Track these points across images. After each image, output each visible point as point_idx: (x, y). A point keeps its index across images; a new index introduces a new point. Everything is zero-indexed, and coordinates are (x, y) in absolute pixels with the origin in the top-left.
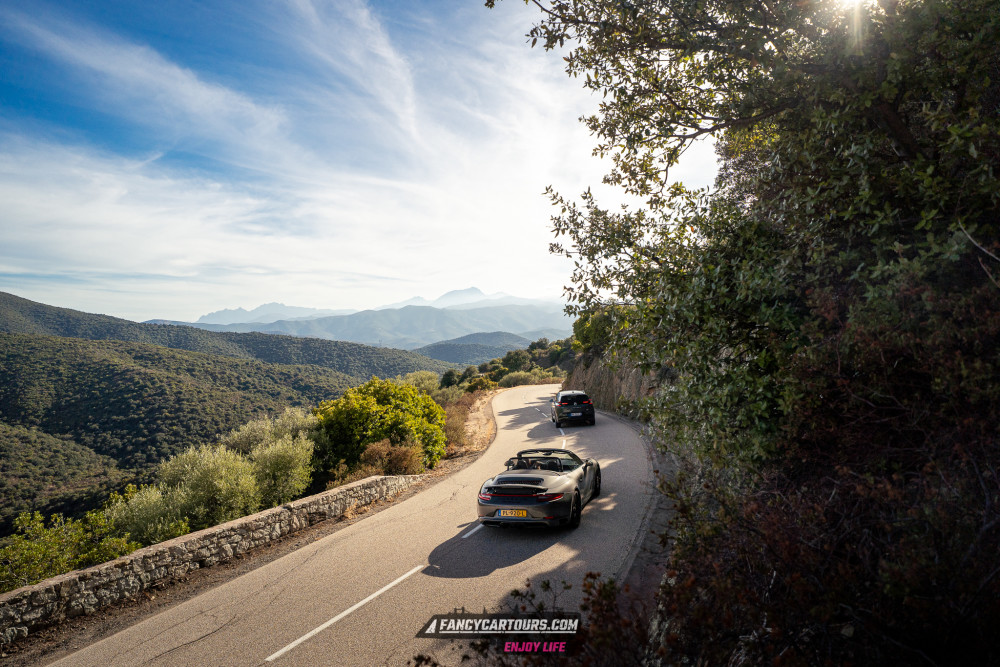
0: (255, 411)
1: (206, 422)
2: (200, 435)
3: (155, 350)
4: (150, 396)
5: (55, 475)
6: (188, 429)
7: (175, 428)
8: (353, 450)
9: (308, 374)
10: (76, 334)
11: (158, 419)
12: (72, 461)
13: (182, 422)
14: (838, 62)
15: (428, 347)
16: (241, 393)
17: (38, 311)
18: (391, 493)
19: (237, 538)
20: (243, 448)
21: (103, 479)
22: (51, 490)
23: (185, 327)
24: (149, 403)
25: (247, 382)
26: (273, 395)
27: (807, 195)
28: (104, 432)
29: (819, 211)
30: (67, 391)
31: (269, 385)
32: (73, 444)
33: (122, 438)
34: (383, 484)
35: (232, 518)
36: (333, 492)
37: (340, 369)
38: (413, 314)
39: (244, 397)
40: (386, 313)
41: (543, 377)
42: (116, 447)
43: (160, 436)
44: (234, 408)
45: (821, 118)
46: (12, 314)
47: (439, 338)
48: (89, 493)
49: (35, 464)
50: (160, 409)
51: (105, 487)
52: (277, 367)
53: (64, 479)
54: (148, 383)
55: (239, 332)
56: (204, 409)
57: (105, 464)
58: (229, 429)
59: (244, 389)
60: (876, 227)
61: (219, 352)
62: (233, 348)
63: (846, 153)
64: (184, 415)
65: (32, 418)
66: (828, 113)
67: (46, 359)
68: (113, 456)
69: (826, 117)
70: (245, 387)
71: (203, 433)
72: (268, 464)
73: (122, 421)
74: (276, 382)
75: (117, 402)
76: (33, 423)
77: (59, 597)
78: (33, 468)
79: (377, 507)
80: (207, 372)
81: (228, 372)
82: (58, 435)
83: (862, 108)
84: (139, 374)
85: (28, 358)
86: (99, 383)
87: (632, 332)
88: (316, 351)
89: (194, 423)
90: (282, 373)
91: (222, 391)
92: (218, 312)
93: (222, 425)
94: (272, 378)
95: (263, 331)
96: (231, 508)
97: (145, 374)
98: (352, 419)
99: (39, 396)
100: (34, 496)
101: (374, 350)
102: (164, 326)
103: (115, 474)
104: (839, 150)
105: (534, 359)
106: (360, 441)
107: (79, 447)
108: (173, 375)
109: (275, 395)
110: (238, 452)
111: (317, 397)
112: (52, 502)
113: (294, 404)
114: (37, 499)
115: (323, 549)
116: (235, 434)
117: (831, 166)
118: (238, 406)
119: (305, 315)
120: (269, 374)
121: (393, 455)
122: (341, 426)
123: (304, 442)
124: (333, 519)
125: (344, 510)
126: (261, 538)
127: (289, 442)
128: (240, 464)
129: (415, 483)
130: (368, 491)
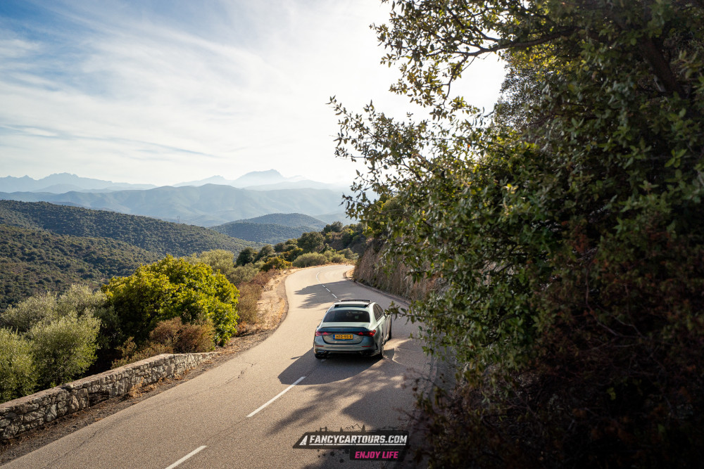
0: (40, 283)
8: (142, 327)
9: (101, 246)
15: (226, 225)
16: (25, 264)
18: (179, 371)
20: (20, 326)
25: (33, 253)
26: (61, 267)
31: (58, 257)
36: (119, 370)
37: (135, 243)
38: (213, 193)
39: (28, 269)
40: (185, 190)
41: (335, 258)
44: (16, 279)
52: (67, 239)
55: (25, 201)
59: (28, 260)
62: (17, 218)
70: (30, 258)
72: (48, 342)
79: (164, 386)
81: (10, 242)
88: (111, 224)
90: (72, 245)
98: (143, 297)
101: (172, 225)
105: (328, 241)
106: (151, 318)
109: (64, 267)
110: (14, 330)
113: (85, 277)
115: (103, 430)
116: (12, 311)
118: (22, 278)
121: (184, 333)
122: (131, 304)
123: (90, 320)
124: (116, 399)
125: (128, 389)
126: (33, 421)
127: (73, 320)
128: (15, 342)
129: (204, 360)
130: (155, 370)
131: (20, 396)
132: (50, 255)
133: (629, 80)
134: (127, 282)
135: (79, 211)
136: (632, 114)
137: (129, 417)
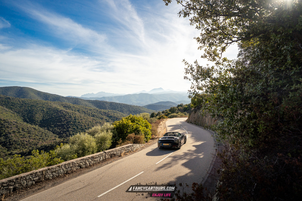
0: (96, 123)
1: (82, 126)
2: (81, 129)
3: (69, 105)
4: (67, 118)
5: (42, 139)
6: (77, 127)
7: (74, 127)
8: (124, 136)
9: (111, 112)
10: (48, 100)
11: (69, 124)
12: (46, 135)
13: (76, 125)
14: (281, 19)
15: (147, 106)
16: (92, 118)
17: (39, 93)
18: (135, 149)
19: (90, 160)
20: (92, 134)
21: (55, 141)
22: (41, 143)
23: (77, 98)
24: (67, 120)
25: (94, 115)
26: (101, 118)
27: (269, 62)
28: (55, 127)
29: (272, 67)
30: (46, 116)
31: (100, 116)
32: (47, 131)
33: (60, 129)
34: (132, 146)
35: (89, 154)
36: (118, 148)
37: (120, 111)
38: (143, 96)
39: (93, 119)
40: (134, 95)
41: (181, 115)
42: (58, 132)
43: (70, 129)
44: (90, 122)
45: (274, 37)
46: (32, 94)
47: (150, 103)
48: (51, 145)
49: (37, 136)
50: (70, 121)
51: (55, 143)
52: (103, 110)
53: (45, 140)
54: (67, 114)
55: (92, 100)
56: (82, 122)
57: (56, 137)
58: (89, 128)
59: (93, 117)
60: (293, 72)
61: (86, 105)
62: (90, 105)
63: (283, 49)
64: (77, 124)
65: (37, 123)
66: (276, 36)
67: (40, 107)
68: (57, 134)
69: (276, 37)
70: (93, 116)
71: (82, 129)
72: (99, 139)
73: (60, 125)
74: (102, 115)
75: (59, 119)
76: (37, 124)
77: (43, 174)
78: (37, 137)
79: (131, 153)
80: (83, 111)
81: (89, 111)
82: (43, 128)
83: (289, 34)
84: (65, 111)
85: (36, 106)
86: (54, 114)
87: (209, 104)
88: (114, 106)
89: (79, 126)
90: (104, 112)
91: (87, 117)
92: (86, 94)
93: (87, 127)
94: (101, 114)
95: (99, 100)
96: (89, 151)
97: (66, 111)
98: (124, 127)
99: (39, 117)
100: (37, 145)
101: (131, 106)
102: (72, 98)
103: (58, 140)
104: (280, 47)
105: (179, 110)
106: (126, 133)
107: (49, 131)
108: (74, 112)
109: (102, 119)
110: (91, 135)
111: (114, 120)
112: (41, 147)
113: (107, 121)
114: (38, 145)
115: (114, 165)
116: (90, 130)
117: (277, 52)
118: (91, 121)
119: (111, 95)
120: (100, 112)
121: (136, 138)
122: (121, 129)
123: (110, 133)
124: (118, 156)
125: (121, 154)
126: (97, 161)
127: (105, 133)
128: (91, 139)
129: (142, 146)
130: (128, 148)
131: (93, 154)
132: (98, 115)
133: (290, 45)
134: (119, 122)
135: (105, 102)
136: (292, 56)
137: (121, 162)
